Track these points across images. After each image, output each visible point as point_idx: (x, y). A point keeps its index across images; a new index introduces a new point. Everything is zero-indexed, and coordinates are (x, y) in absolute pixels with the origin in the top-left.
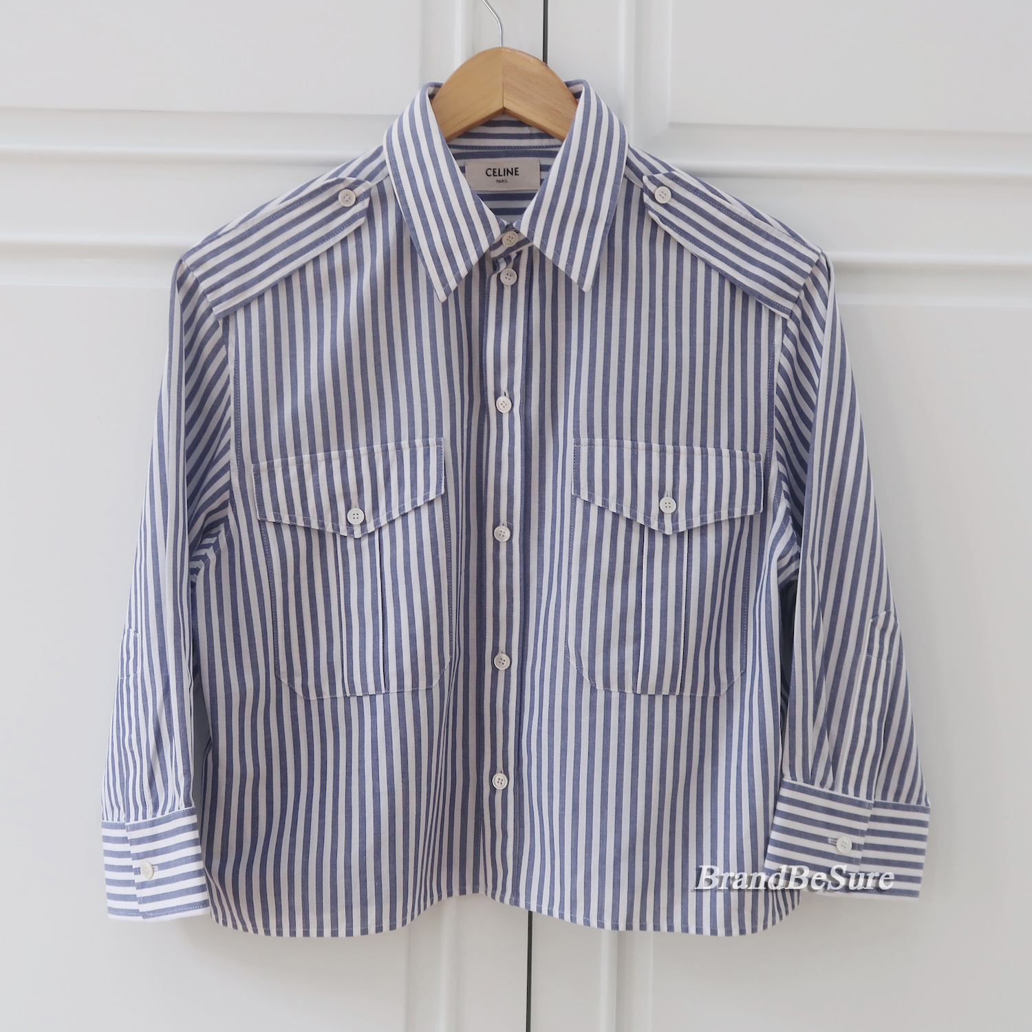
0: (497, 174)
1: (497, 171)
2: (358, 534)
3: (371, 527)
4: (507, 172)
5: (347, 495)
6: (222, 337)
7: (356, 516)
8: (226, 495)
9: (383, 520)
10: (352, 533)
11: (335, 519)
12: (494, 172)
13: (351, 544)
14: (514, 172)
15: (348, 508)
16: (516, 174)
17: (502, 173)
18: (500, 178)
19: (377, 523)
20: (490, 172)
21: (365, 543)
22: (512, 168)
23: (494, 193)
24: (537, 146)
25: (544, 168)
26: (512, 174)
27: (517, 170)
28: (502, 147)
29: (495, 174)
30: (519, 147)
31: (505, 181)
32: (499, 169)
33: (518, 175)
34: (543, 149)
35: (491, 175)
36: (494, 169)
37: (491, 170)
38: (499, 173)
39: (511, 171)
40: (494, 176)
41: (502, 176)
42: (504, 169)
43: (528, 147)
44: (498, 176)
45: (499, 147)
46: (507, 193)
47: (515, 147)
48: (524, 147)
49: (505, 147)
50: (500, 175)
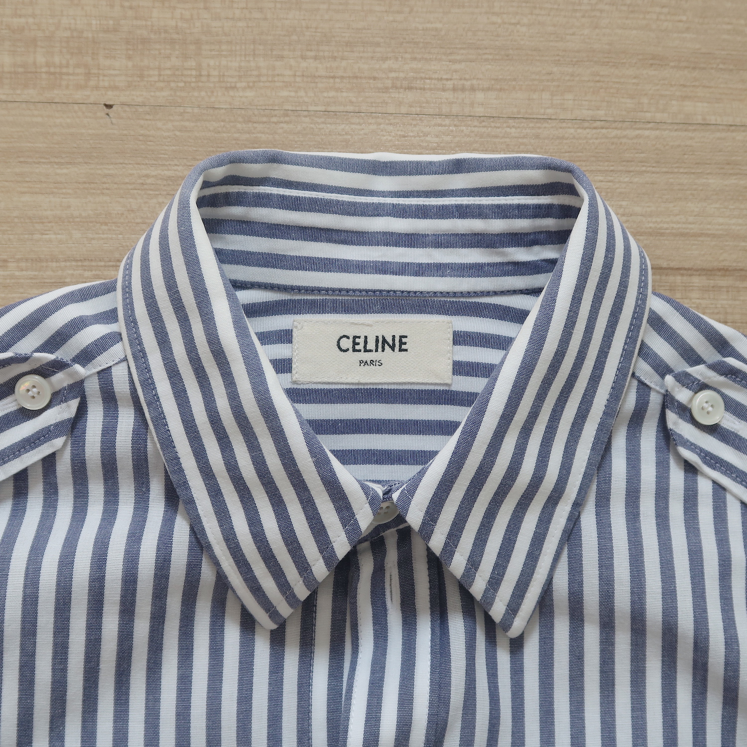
0: (360, 347)
1: (361, 341)
4: (383, 343)
12: (355, 343)
14: (399, 344)
16: (401, 350)
17: (371, 345)
18: (367, 357)
20: (346, 344)
22: (394, 337)
23: (353, 387)
24: (448, 293)
25: (460, 338)
26: (393, 348)
27: (404, 340)
28: (374, 291)
29: (357, 347)
30: (409, 292)
31: (377, 363)
32: (366, 337)
33: (406, 350)
34: (461, 300)
35: (348, 350)
36: (355, 337)
37: (348, 338)
38: (365, 347)
39: (391, 343)
40: (354, 350)
41: (371, 351)
42: (377, 337)
43: (428, 293)
44: (363, 350)
45: (367, 291)
46: (380, 387)
47: (403, 292)
48: (421, 292)
49: (381, 291)
50: (366, 351)
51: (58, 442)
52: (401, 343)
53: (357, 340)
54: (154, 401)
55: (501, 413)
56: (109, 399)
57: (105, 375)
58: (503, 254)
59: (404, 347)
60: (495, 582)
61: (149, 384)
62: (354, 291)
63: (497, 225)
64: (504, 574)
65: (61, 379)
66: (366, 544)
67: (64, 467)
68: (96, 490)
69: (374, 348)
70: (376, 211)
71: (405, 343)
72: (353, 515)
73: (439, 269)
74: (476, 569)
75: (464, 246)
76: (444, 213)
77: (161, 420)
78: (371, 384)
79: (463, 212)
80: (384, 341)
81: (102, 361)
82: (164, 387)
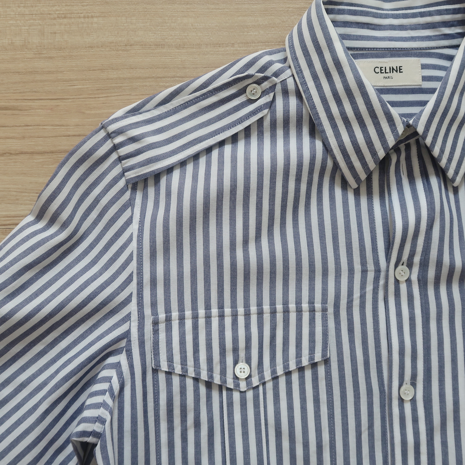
0: (384, 71)
1: (384, 69)
2: (243, 386)
3: (255, 381)
4: (392, 70)
5: (235, 350)
6: (130, 199)
7: (242, 371)
8: (123, 343)
9: (268, 376)
10: (237, 385)
11: (223, 372)
12: (381, 70)
13: (236, 396)
14: (399, 70)
15: (236, 362)
16: (400, 72)
17: (388, 71)
18: (386, 75)
19: (261, 378)
20: (378, 70)
21: (250, 395)
22: (397, 67)
23: (382, 88)
24: (417, 48)
25: (424, 67)
26: (397, 71)
27: (401, 68)
28: (388, 49)
29: (382, 71)
30: (402, 48)
31: (391, 78)
32: (385, 67)
33: (402, 72)
34: (423, 51)
35: (379, 73)
36: (381, 68)
37: (378, 68)
38: (385, 71)
39: (396, 69)
40: (381, 73)
41: (388, 73)
42: (390, 67)
43: (410, 48)
44: (384, 73)
45: (385, 49)
46: (392, 87)
47: (399, 48)
48: (407, 48)
49: (390, 48)
50: (386, 73)
51: (266, 111)
52: (400, 69)
53: (382, 69)
54: (307, 90)
55: (453, 84)
56: (285, 92)
57: (284, 82)
58: (440, 31)
59: (401, 71)
60: (450, 160)
61: (304, 83)
62: (379, 49)
63: (437, 18)
64: (453, 156)
65: (266, 85)
66: (392, 151)
67: (267, 123)
68: (280, 133)
69: (389, 72)
70: (386, 16)
71: (402, 69)
72: (396, 128)
73: (413, 39)
74: (443, 153)
75: (423, 29)
76: (414, 16)
77: (310, 98)
78: (389, 86)
79: (422, 15)
80: (393, 69)
81: (282, 77)
82: (311, 84)
